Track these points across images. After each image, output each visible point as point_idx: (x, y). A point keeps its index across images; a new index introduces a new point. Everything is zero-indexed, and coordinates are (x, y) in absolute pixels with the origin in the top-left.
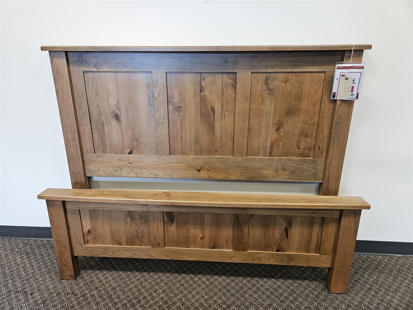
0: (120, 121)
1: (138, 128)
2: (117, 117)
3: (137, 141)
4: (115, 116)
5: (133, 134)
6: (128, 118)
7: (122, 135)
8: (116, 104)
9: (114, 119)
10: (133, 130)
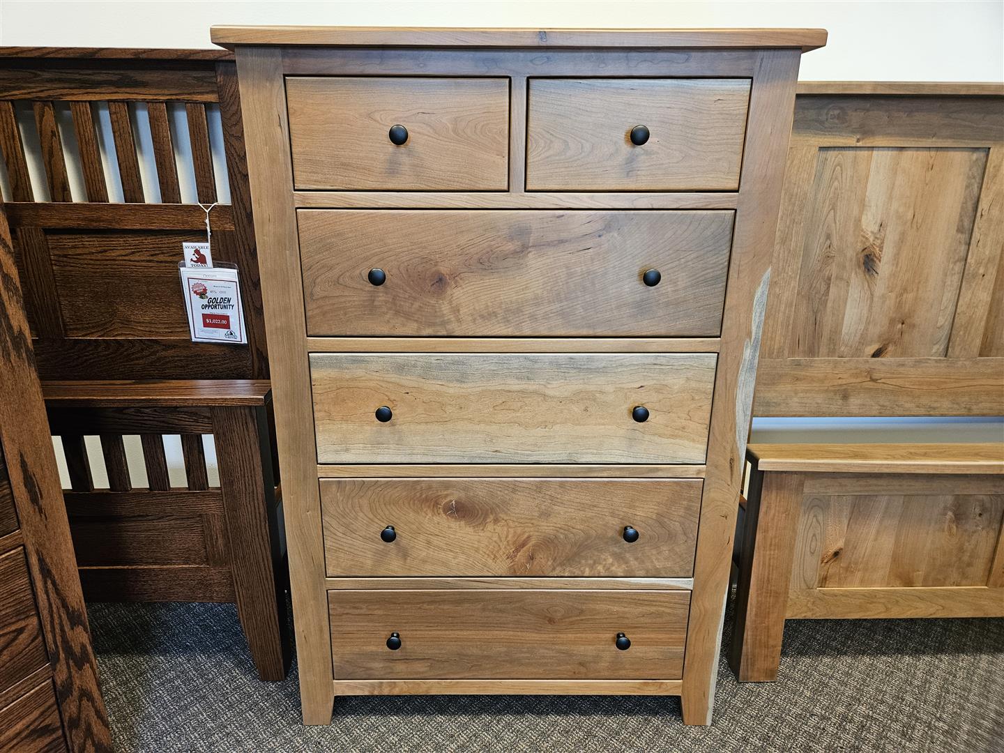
0: (874, 273)
1: (915, 289)
2: (868, 262)
3: (903, 324)
4: (865, 261)
5: (899, 305)
6: (897, 264)
7: (871, 307)
8: (876, 229)
9: (859, 267)
10: (901, 295)
